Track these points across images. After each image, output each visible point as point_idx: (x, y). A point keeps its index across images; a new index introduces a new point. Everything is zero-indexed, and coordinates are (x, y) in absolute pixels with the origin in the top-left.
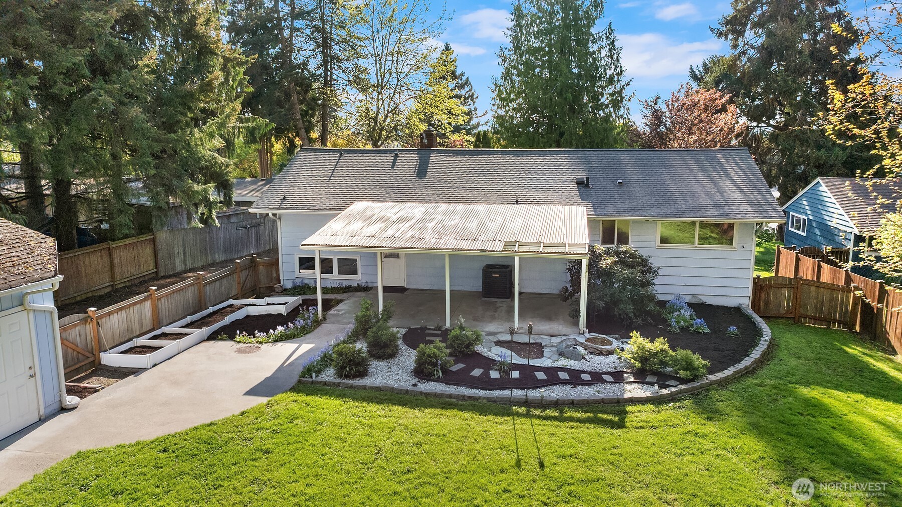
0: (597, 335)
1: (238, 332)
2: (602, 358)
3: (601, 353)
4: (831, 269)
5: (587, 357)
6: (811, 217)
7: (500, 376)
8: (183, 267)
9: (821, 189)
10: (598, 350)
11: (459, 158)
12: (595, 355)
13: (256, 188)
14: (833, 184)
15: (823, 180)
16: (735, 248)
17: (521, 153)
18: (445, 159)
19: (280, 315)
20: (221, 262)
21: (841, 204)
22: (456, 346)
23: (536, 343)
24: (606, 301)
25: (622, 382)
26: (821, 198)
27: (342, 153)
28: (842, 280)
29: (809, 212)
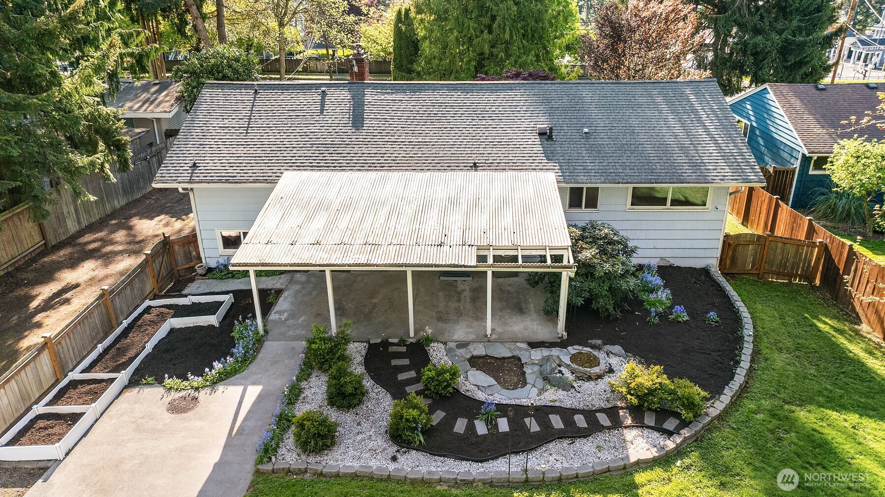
0: (580, 348)
1: (166, 375)
2: (592, 384)
3: (589, 378)
4: (792, 211)
5: (575, 385)
6: (754, 124)
7: (488, 430)
8: (77, 226)
9: (768, 96)
10: (586, 374)
11: (398, 97)
12: (584, 380)
13: (149, 98)
14: (781, 93)
15: (771, 87)
16: (708, 209)
17: (470, 87)
18: (383, 97)
19: (211, 327)
20: (122, 208)
21: (789, 118)
22: (432, 388)
23: (513, 357)
24: (584, 297)
25: (621, 427)
26: (768, 106)
27: (256, 90)
28: (803, 227)
29: (753, 118)
